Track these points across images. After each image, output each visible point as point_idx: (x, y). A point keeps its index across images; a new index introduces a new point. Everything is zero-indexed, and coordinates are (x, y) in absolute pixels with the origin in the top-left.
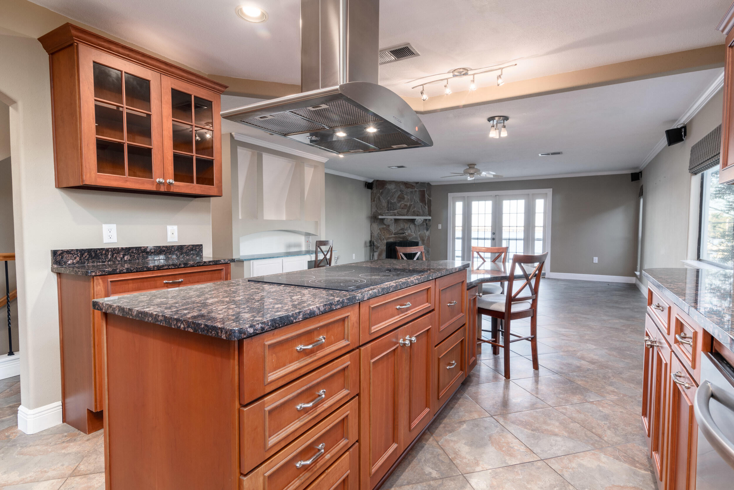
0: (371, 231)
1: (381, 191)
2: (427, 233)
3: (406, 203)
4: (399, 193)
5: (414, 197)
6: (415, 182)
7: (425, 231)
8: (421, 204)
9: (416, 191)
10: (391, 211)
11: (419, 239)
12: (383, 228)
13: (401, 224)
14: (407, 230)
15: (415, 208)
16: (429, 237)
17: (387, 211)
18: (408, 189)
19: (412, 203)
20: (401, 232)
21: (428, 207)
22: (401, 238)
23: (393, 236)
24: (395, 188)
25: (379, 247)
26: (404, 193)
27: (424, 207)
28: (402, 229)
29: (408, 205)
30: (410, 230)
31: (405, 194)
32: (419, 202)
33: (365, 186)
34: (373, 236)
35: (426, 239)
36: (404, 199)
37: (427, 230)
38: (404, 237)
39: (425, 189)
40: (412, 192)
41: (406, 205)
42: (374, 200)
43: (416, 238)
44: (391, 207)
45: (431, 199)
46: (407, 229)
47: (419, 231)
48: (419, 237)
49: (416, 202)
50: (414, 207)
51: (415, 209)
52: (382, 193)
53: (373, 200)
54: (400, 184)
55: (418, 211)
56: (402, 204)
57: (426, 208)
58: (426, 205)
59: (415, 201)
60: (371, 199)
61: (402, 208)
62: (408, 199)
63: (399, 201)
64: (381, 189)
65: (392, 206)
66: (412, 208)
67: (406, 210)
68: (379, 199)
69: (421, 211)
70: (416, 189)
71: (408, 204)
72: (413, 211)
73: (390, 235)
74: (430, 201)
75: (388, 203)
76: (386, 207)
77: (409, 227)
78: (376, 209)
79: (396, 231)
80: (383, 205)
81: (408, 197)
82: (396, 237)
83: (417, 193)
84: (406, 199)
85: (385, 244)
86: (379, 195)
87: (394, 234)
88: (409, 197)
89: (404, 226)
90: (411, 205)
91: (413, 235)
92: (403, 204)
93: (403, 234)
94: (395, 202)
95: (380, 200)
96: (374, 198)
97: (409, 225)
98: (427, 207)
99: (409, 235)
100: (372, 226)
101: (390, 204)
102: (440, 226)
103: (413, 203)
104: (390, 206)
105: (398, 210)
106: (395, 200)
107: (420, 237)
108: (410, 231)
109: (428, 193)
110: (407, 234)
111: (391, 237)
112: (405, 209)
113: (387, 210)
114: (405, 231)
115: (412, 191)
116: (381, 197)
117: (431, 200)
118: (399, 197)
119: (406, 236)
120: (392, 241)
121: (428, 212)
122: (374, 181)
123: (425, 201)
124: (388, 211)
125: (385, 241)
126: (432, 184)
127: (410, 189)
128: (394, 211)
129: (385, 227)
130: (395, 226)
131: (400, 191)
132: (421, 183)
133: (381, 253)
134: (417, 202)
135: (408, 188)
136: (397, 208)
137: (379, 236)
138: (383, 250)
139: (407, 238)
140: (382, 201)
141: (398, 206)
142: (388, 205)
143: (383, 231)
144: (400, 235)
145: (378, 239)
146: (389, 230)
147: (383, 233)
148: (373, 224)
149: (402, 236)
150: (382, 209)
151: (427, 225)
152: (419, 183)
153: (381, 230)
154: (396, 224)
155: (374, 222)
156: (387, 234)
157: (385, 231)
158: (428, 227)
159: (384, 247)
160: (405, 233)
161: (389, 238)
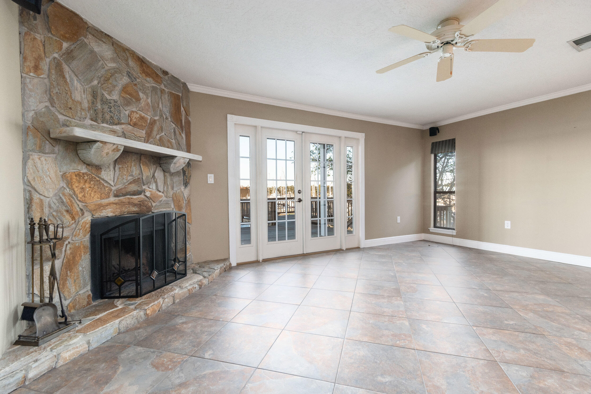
1: (66, 45)
2: (186, 192)
3: (143, 114)
4: (126, 79)
5: (160, 106)
6: (161, 69)
7: (183, 188)
8: (174, 126)
9: (162, 91)
10: (105, 125)
11: (172, 206)
12: (78, 175)
13: (134, 168)
15: (161, 132)
16: (189, 202)
17: (88, 122)
18: (148, 79)
19: (156, 118)
20: (133, 188)
21: (186, 135)
22: (135, 205)
23: (112, 199)
25: (65, 237)
26: (138, 86)
27: (180, 134)
28: (137, 181)
29: (148, 121)
30: (154, 185)
31: (140, 89)
32: (170, 119)
34: (36, 201)
38: (141, 203)
39: (181, 95)
40: (155, 90)
41: (142, 118)
42: (36, 68)
43: (166, 203)
44: (103, 113)
45: (190, 119)
46: (148, 183)
47: (172, 187)
48: (172, 201)
49: (165, 117)
50: (161, 129)
51: (163, 134)
52: (70, 54)
53: (30, 63)
54: (128, 54)
56: (133, 112)
57: (182, 138)
58: (182, 130)
59: (161, 116)
60: (24, 58)
61: (135, 125)
62: (148, 104)
63: (126, 102)
64: (64, 38)
65: (106, 107)
66: (156, 129)
67: (144, 132)
68: (58, 65)
70: (162, 86)
71: (149, 119)
72: (158, 137)
73: (101, 198)
74: (188, 123)
75: (94, 95)
76: (86, 105)
77: (154, 176)
78: (48, 104)
79: (120, 186)
80: (77, 96)
81: (147, 98)
82: (122, 204)
83: (166, 96)
84: (143, 103)
85: (88, 226)
86: (56, 55)
87: (116, 196)
88: (149, 101)
90: (153, 123)
91: (161, 197)
92: (136, 112)
93: (139, 193)
94: (115, 101)
95: (63, 77)
96: (38, 59)
97: (152, 172)
98: (184, 136)
99: (153, 198)
100: (30, 163)
101: (99, 101)
102: (211, 179)
103: (158, 118)
104: (100, 106)
105: (123, 126)
106: (115, 96)
108: (154, 187)
109: (185, 104)
110: (148, 194)
111: (109, 204)
112: (142, 127)
113: (92, 120)
114: (144, 187)
115: (156, 88)
116: (66, 68)
117: (190, 122)
118: (125, 89)
119: (145, 201)
120: (110, 214)
121: (186, 144)
123: (181, 121)
124: (96, 121)
125: (88, 218)
126: (192, 87)
127: (151, 79)
128: (115, 127)
129: (84, 168)
130: (117, 172)
131: (128, 74)
133: (74, 257)
134: (167, 118)
135: (147, 74)
136: (122, 121)
137: (65, 200)
138: (82, 246)
139: (150, 204)
140: (70, 81)
141: (125, 114)
142: (93, 103)
143: (79, 182)
144: (131, 197)
145: (62, 214)
146: (98, 181)
147: (80, 190)
148: (35, 156)
149: (136, 199)
150: (70, 108)
151: (185, 174)
152: (169, 75)
153: (69, 178)
154: (120, 166)
155: (40, 147)
156: (93, 193)
157: (87, 185)
158: (186, 180)
159: (85, 236)
160: (143, 193)
161: (101, 207)
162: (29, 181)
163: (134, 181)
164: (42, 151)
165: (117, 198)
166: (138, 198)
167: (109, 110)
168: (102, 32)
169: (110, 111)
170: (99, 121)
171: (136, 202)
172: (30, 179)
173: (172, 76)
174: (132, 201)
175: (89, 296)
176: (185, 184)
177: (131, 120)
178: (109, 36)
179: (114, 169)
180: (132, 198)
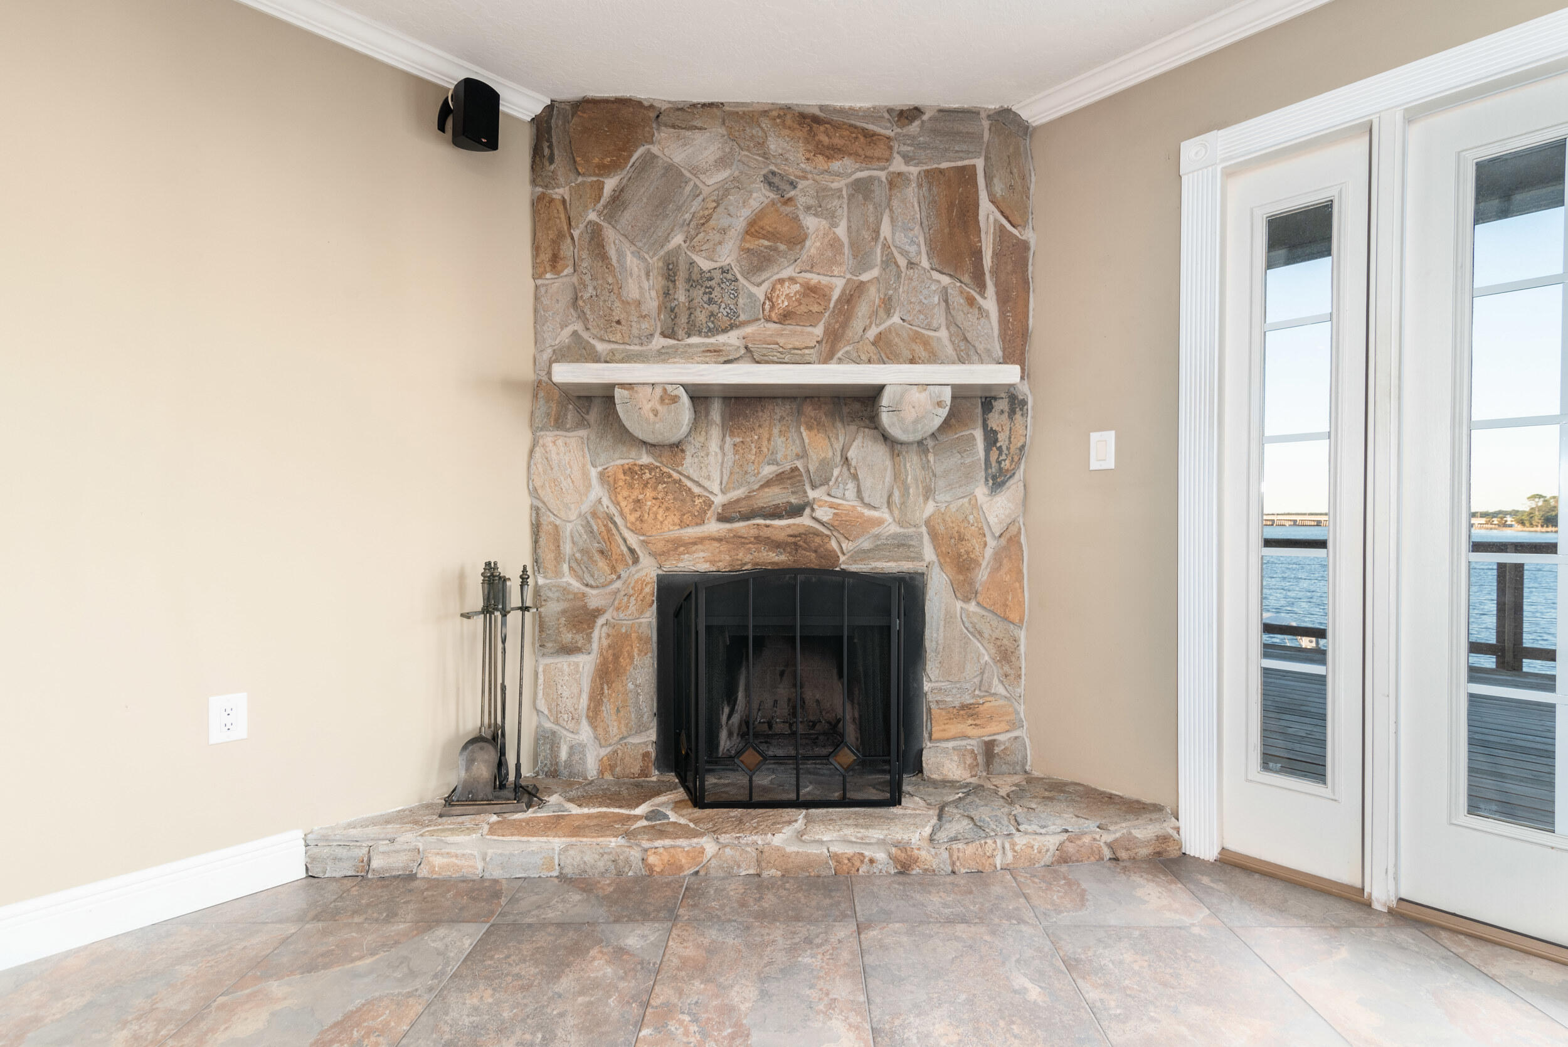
0: (534, 492)
1: (610, 184)
2: (998, 508)
3: (814, 278)
4: (761, 196)
5: (886, 229)
6: (890, 111)
7: (981, 491)
8: (945, 280)
9: (896, 181)
10: (695, 340)
11: (929, 553)
12: (630, 471)
13: (779, 441)
14: (825, 482)
15: (889, 314)
16: (1011, 543)
17: (659, 342)
18: (836, 165)
19: (865, 277)
20: (777, 496)
21: (1003, 300)
22: (776, 545)
23: (713, 527)
24: (722, 162)
25: (597, 613)
26: (802, 200)
27: (971, 301)
28: (789, 477)
29: (836, 295)
30: (851, 486)
31: (808, 208)
32: (925, 263)
33: (442, 127)
34: (546, 528)
35: (989, 552)
36: (797, 239)
37: (998, 481)
38: (798, 542)
39: (980, 163)
40: (862, 189)
41: (812, 291)
42: (555, 259)
43: (902, 545)
44: (691, 310)
45: (1028, 235)
46: (824, 480)
47: (928, 493)
48: (926, 538)
49: (902, 262)
50: (888, 305)
51: (896, 319)
52: (618, 201)
53: (545, 257)
54: (765, 123)
55: (917, 337)
56: (781, 281)
57: (983, 313)
58: (981, 286)
59: (889, 261)
60: (536, 248)
61: (786, 317)
62: (835, 244)
63: (759, 262)
64: (606, 169)
65: (698, 294)
66: (863, 309)
67: (819, 331)
68: (595, 236)
69: (943, 334)
70: (898, 165)
71: (838, 286)
72: (872, 333)
73: (682, 525)
74: (1015, 254)
75: (670, 272)
76: (652, 303)
77: (846, 461)
78: (578, 327)
79: (737, 493)
80: (632, 290)
81: (834, 225)
82: (738, 540)
83: (911, 193)
84: (812, 247)
85: (649, 589)
86: (592, 216)
87: (722, 518)
88: (841, 231)
89: (803, 455)
90: (853, 295)
91: (879, 522)
92: (792, 280)
93: (796, 511)
94: (724, 271)
95: (603, 257)
96: (556, 242)
97: (838, 446)
98: (990, 303)
99: (844, 525)
100: (538, 451)
101: (681, 284)
102: (1104, 451)
103: (875, 272)
104: (681, 297)
105: (749, 330)
106: (728, 255)
107: (934, 536)
108: (851, 493)
109: (999, 188)
110: (823, 513)
111: (701, 540)
112: (811, 318)
113: (664, 335)
114: (812, 494)
115: (871, 179)
116: (610, 234)
117: (1025, 246)
118: (753, 229)
119: (817, 534)
120: (704, 567)
121: (1003, 336)
122: (550, 108)
123: (977, 254)
124: (673, 335)
125: (648, 571)
127: (847, 161)
128: (721, 339)
129: (646, 459)
130: (730, 456)
131: (770, 180)
132: (946, 113)
133: (616, 657)
134: (911, 264)
135: (832, 152)
136: (742, 317)
137: (595, 528)
138: (634, 635)
139: (834, 544)
140: (618, 261)
141: (751, 295)
142: (667, 294)
143: (631, 487)
144: (768, 522)
145: (591, 558)
146: (675, 482)
147: (631, 506)
148: (548, 438)
149: (782, 528)
150: (618, 322)
151: (996, 441)
152: (925, 117)
153: (611, 480)
154: (738, 440)
155: (556, 421)
156: (661, 511)
157: (649, 493)
158: (999, 463)
159: (642, 612)
160: (808, 511)
161: (679, 546)
162: (535, 489)
163: (780, 478)
164: (559, 423)
165: (728, 526)
166: (789, 526)
167: (706, 298)
168: (694, 105)
169: (710, 301)
170: (681, 333)
171: (781, 536)
172: (538, 484)
173: (941, 111)
174: (766, 533)
175: (646, 755)
176: (994, 478)
177: (772, 307)
178: (711, 105)
179: (722, 448)
180: (767, 526)
